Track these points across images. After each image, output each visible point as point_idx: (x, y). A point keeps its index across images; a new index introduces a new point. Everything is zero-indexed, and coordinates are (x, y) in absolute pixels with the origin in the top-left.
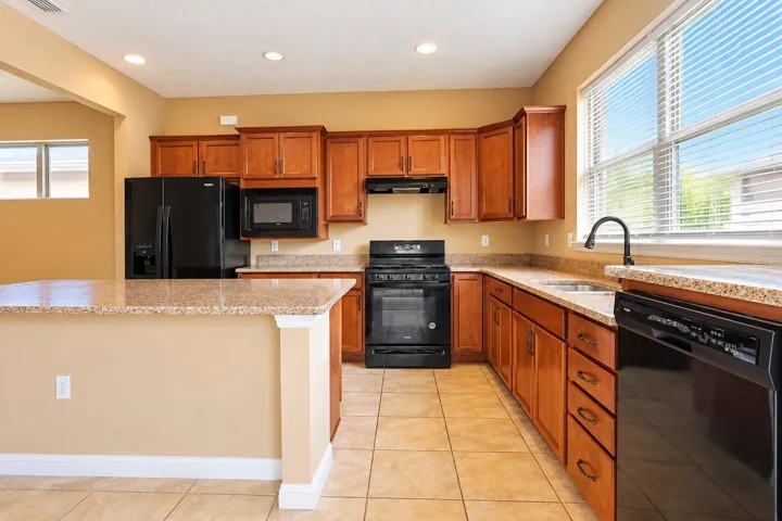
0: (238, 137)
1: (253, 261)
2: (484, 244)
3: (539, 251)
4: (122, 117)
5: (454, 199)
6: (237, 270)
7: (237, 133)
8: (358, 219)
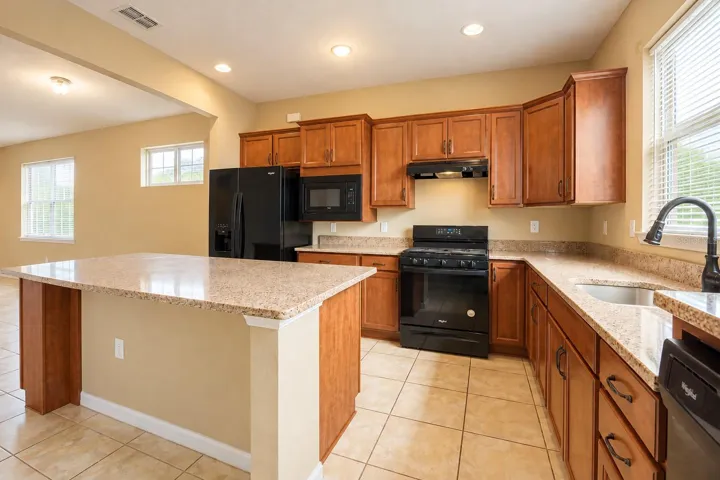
0: (298, 130)
1: (315, 242)
2: (532, 231)
3: (597, 240)
4: (215, 118)
5: (495, 182)
6: (296, 249)
7: (298, 126)
8: (401, 204)
